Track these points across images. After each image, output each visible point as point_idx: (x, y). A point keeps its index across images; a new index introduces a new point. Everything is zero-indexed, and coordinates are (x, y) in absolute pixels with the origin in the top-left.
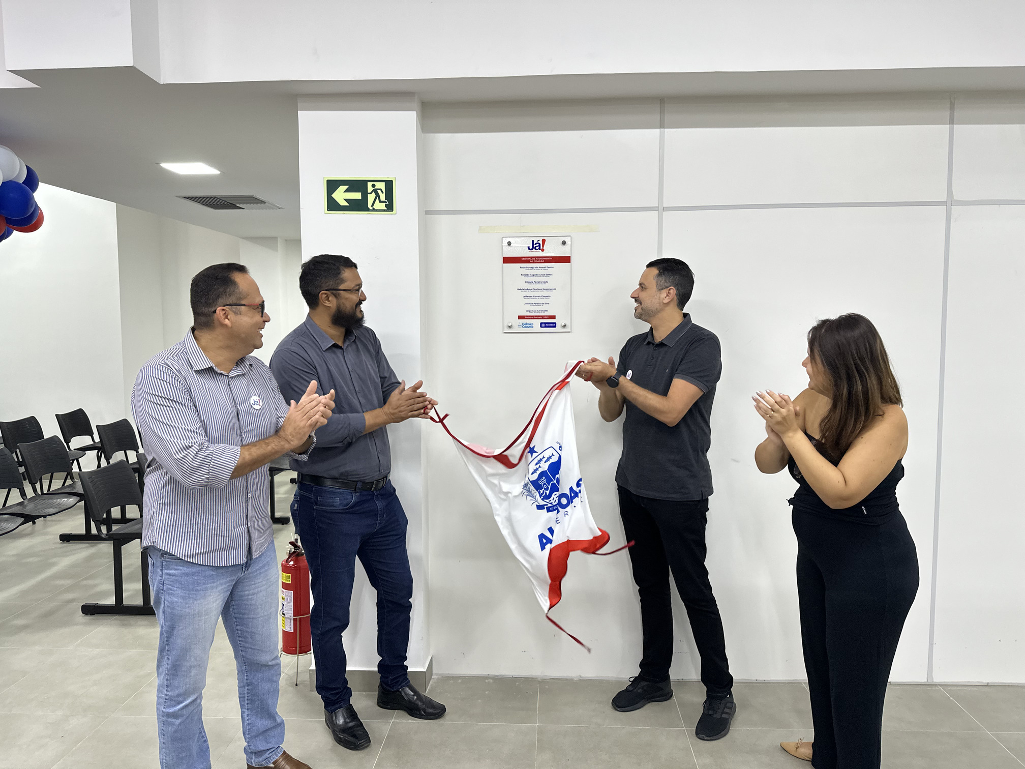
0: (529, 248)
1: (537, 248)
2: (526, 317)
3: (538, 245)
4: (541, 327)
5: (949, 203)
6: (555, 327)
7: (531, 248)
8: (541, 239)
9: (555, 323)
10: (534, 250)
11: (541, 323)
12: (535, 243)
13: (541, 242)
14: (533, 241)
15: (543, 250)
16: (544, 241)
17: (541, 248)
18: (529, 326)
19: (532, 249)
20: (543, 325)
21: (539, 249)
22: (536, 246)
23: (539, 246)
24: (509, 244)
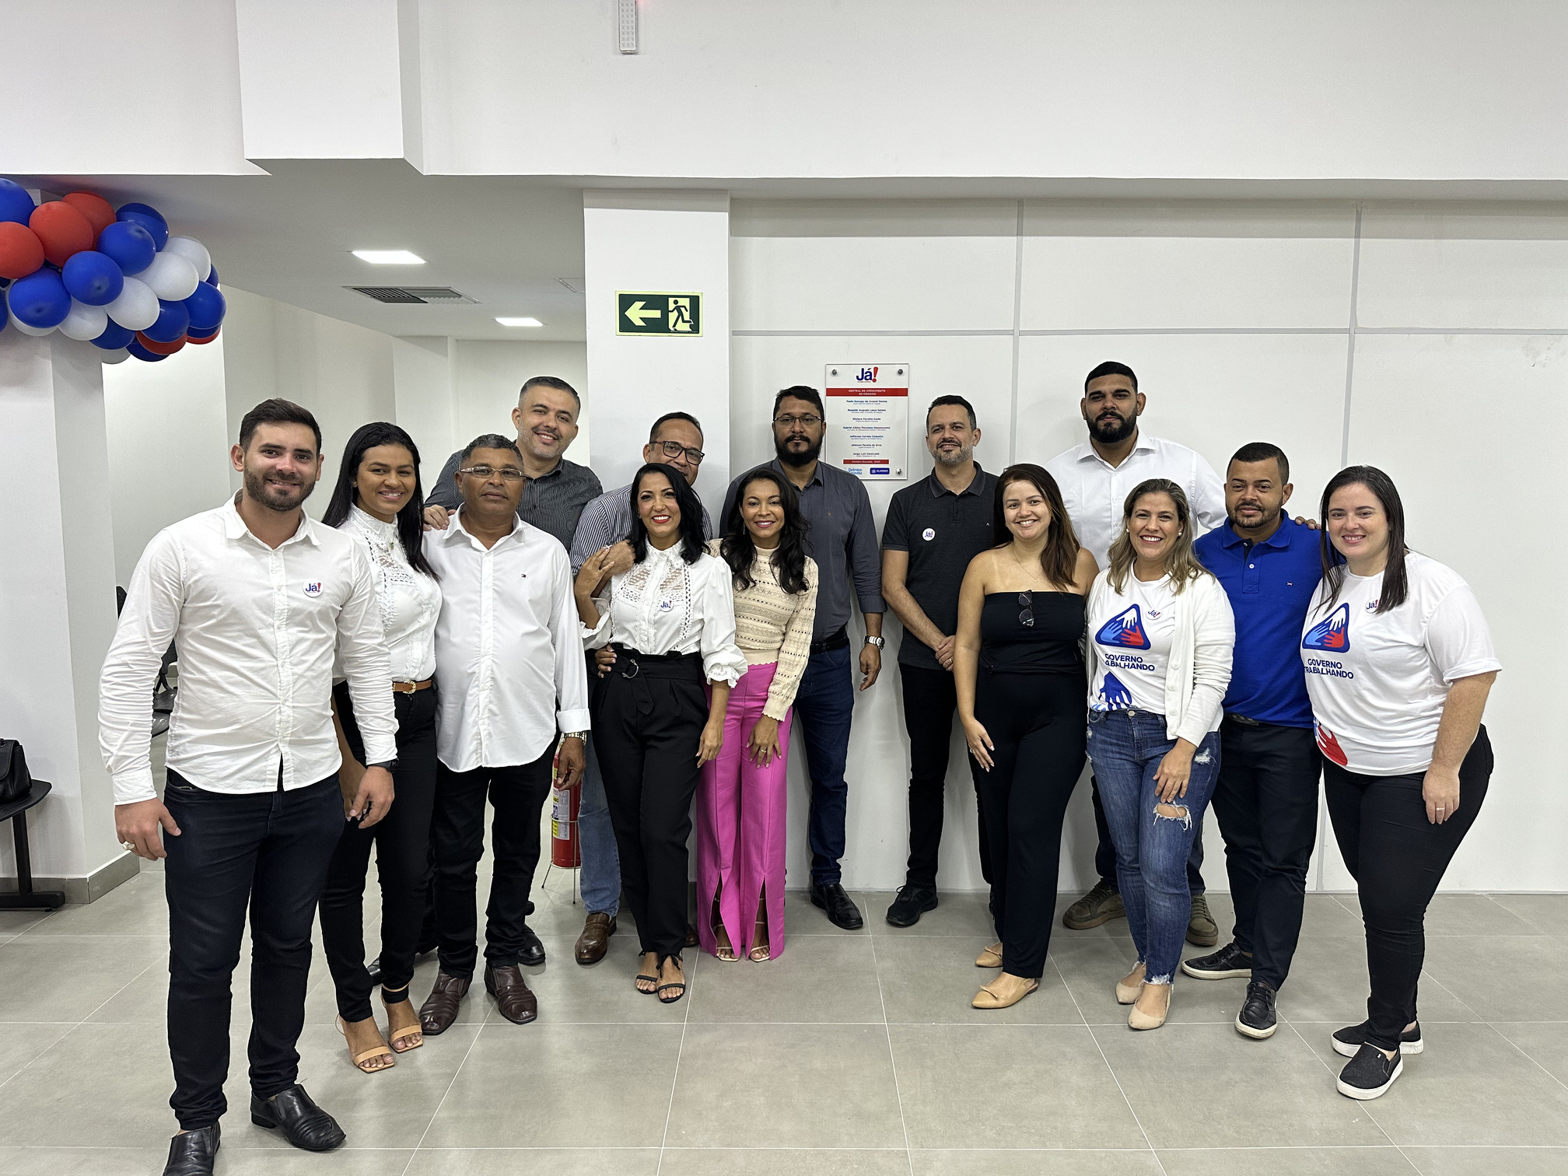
0: (857, 377)
1: (868, 378)
2: (853, 462)
3: (868, 374)
4: (871, 473)
5: (1352, 331)
6: (888, 473)
7: (860, 377)
8: (872, 367)
9: (888, 469)
10: (864, 380)
11: (872, 469)
12: (865, 371)
13: (872, 371)
14: (863, 370)
15: (875, 381)
16: (876, 369)
17: (873, 377)
18: (857, 471)
19: (862, 379)
20: (874, 471)
21: (871, 379)
22: (866, 376)
23: (871, 375)
24: (834, 373)
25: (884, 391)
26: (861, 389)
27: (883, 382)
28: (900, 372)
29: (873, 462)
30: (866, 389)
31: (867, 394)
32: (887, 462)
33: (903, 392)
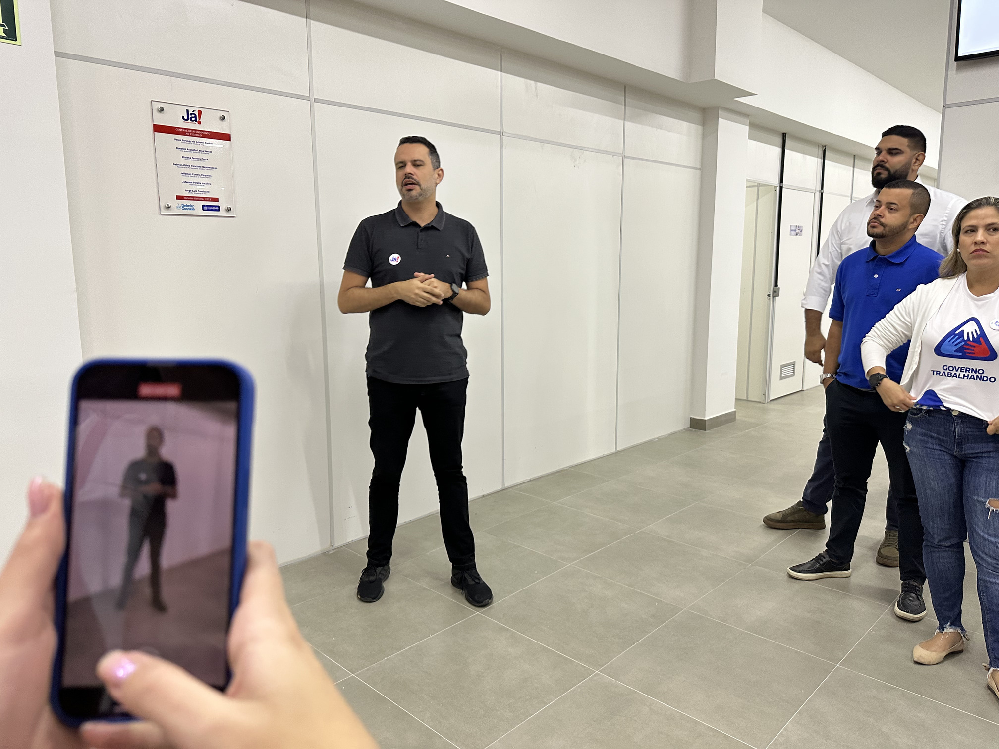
0: (183, 117)
1: (193, 119)
2: (185, 198)
3: (193, 116)
4: (203, 210)
5: (501, 134)
6: (219, 210)
7: (186, 118)
8: (197, 110)
9: (218, 207)
10: (189, 121)
11: (203, 206)
12: (190, 114)
13: (196, 113)
14: (188, 111)
15: (200, 123)
16: (200, 113)
17: (198, 120)
18: (189, 208)
19: (187, 120)
20: (206, 208)
21: (196, 120)
22: (190, 117)
23: (195, 117)
24: (161, 110)
25: (210, 134)
26: (188, 129)
27: (209, 124)
28: (223, 118)
29: (204, 199)
30: (192, 130)
31: (193, 134)
32: (216, 200)
33: (226, 137)
